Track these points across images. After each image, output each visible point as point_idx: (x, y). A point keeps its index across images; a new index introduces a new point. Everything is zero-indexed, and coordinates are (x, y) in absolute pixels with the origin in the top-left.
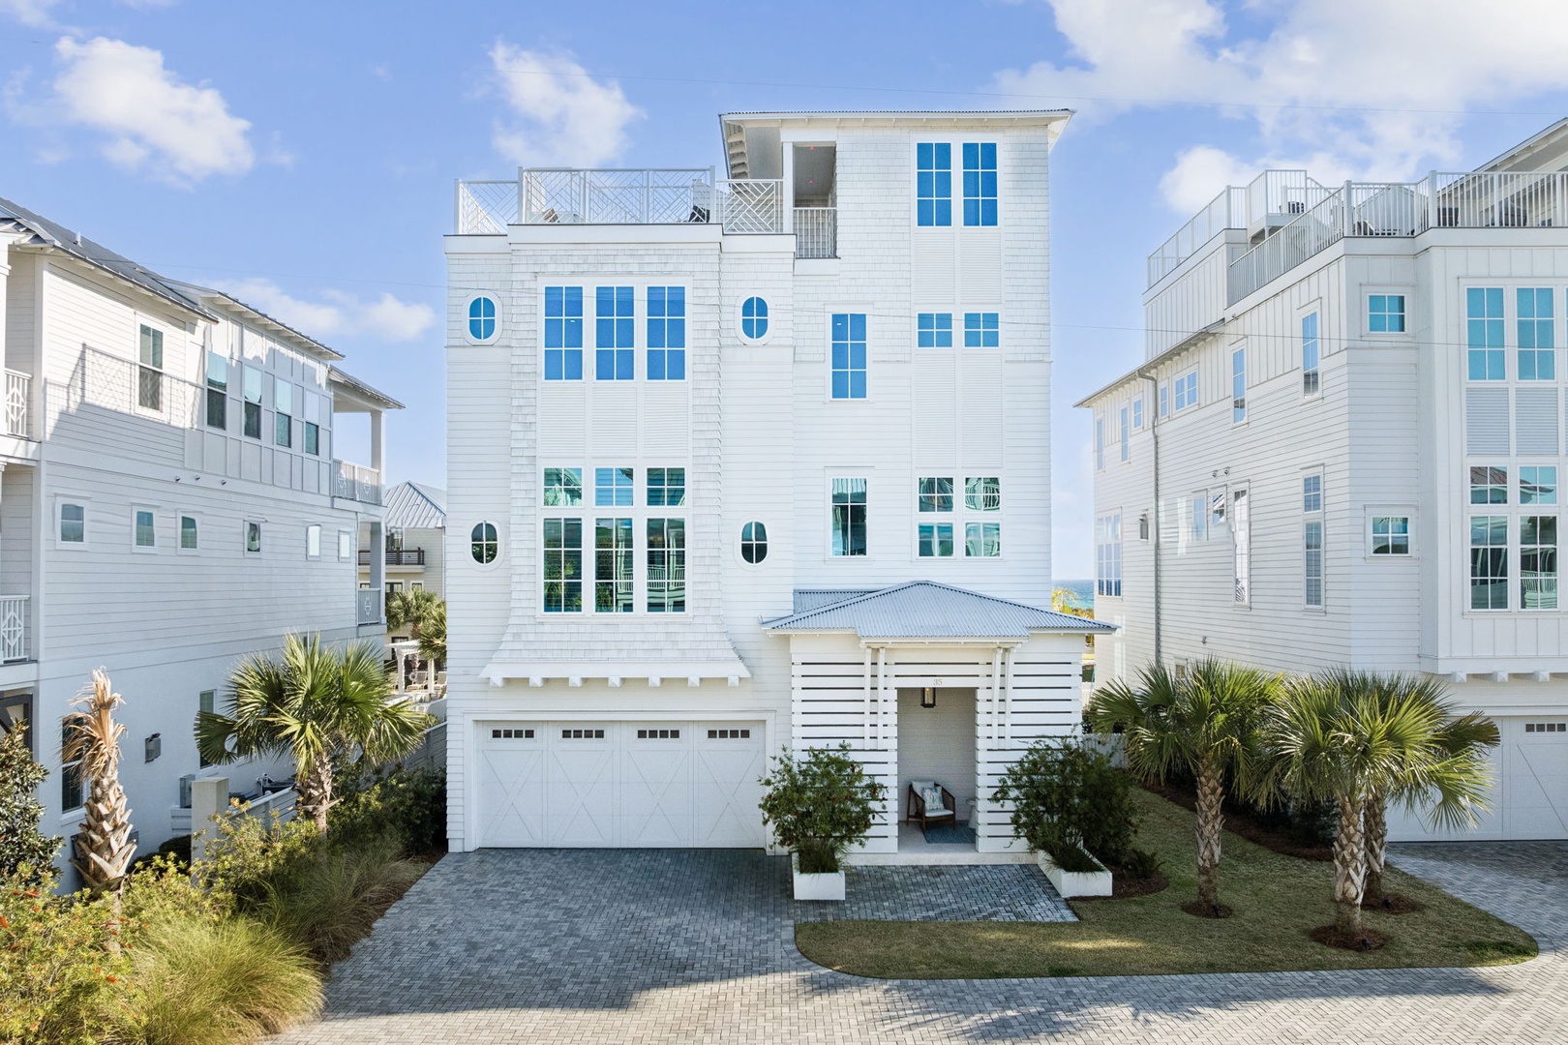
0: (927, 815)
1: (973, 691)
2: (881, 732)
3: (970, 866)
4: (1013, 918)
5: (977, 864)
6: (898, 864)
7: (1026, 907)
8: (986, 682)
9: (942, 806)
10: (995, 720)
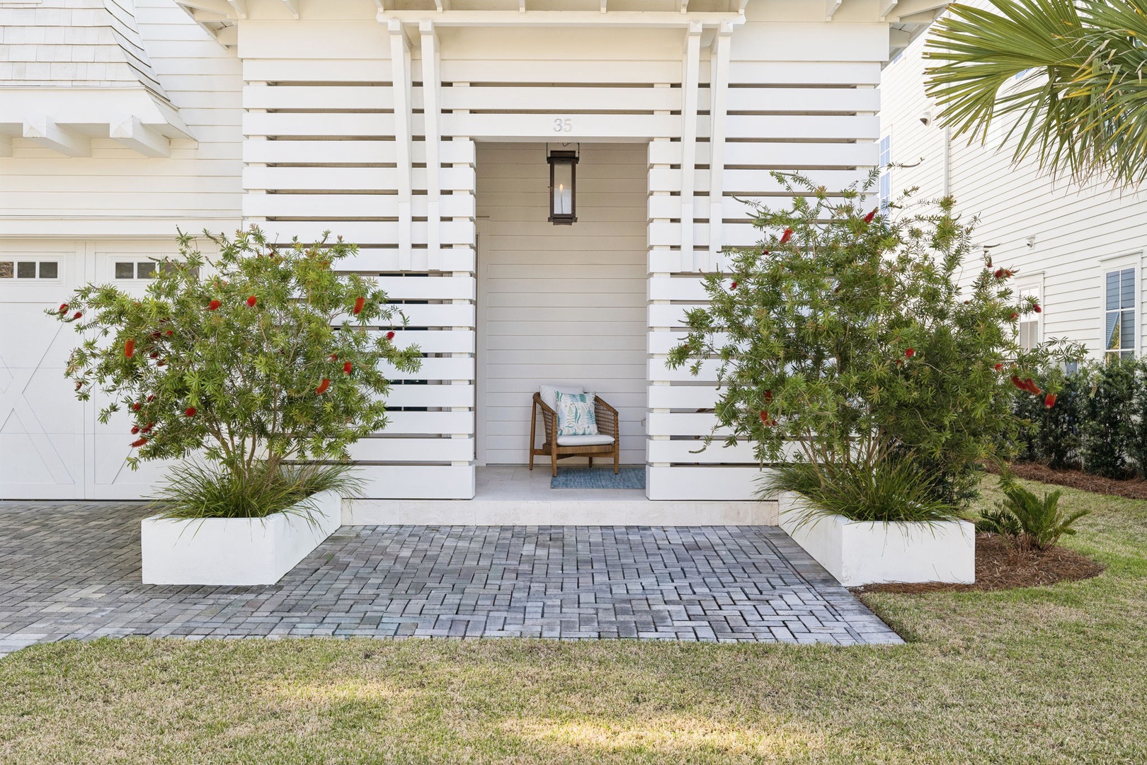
0: (561, 441)
1: (639, 148)
2: (433, 233)
3: (627, 527)
4: (706, 633)
5: (647, 524)
6: (471, 522)
7: (747, 607)
8: (668, 126)
9: (594, 428)
10: (687, 208)
